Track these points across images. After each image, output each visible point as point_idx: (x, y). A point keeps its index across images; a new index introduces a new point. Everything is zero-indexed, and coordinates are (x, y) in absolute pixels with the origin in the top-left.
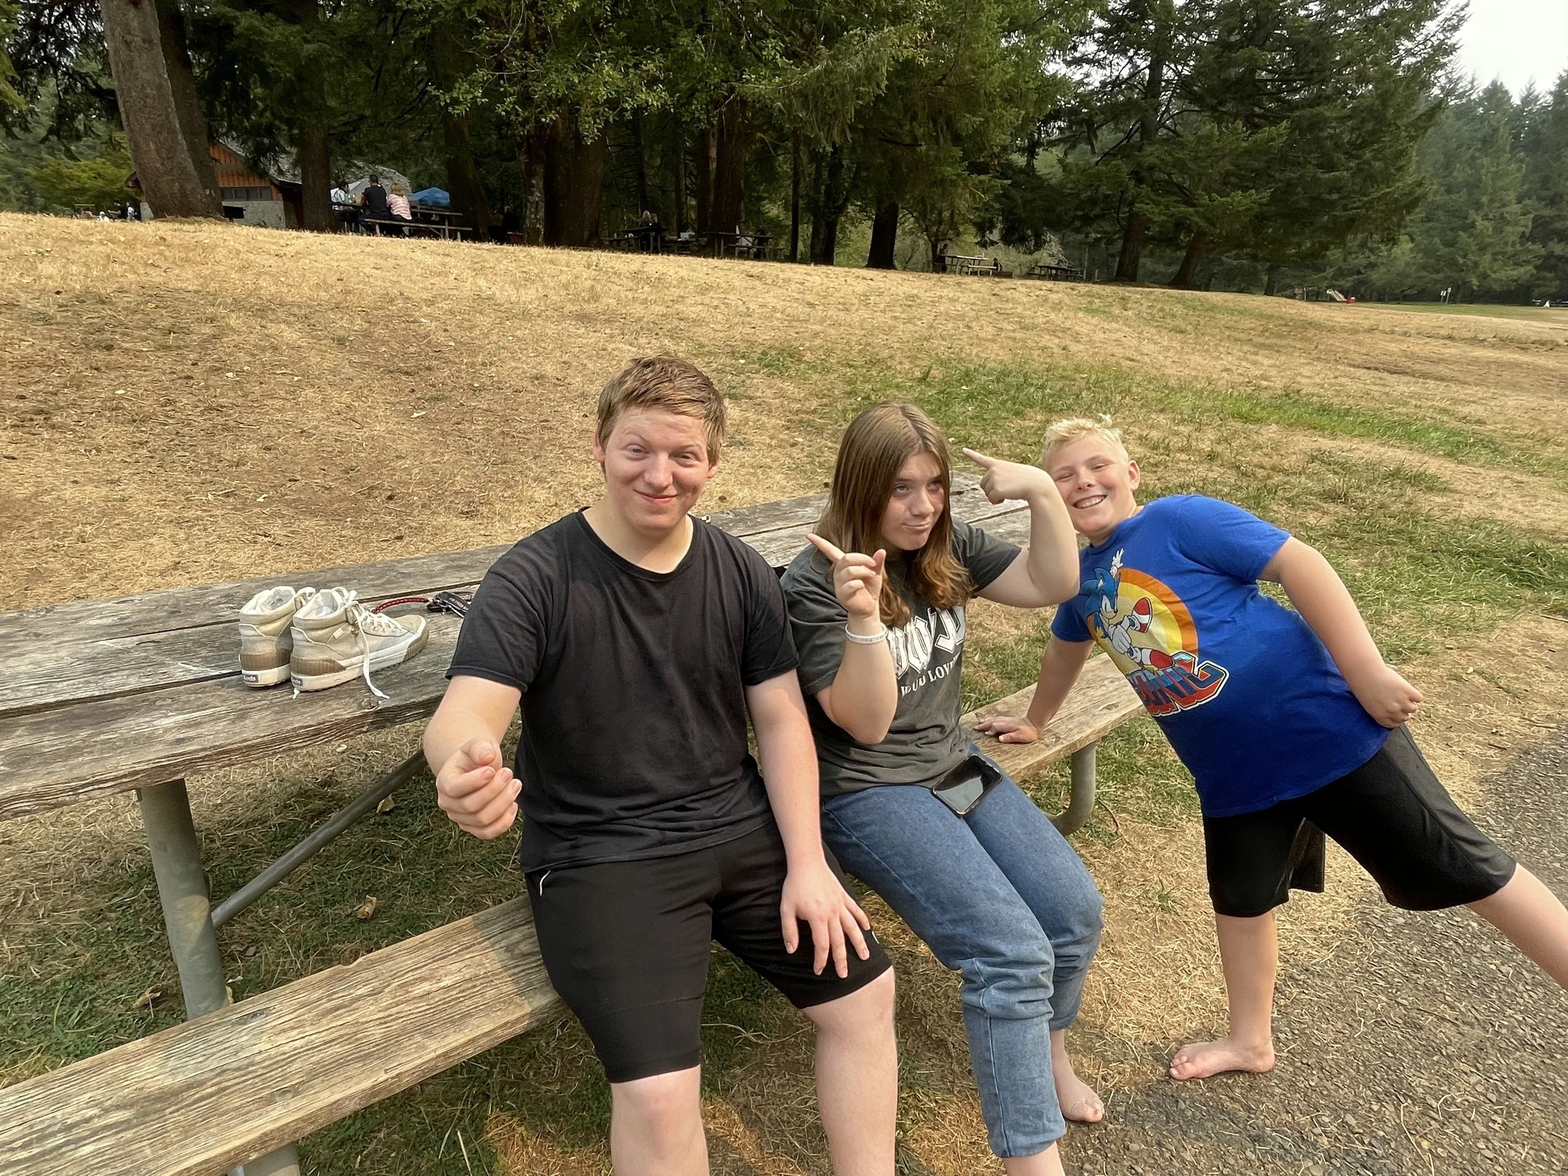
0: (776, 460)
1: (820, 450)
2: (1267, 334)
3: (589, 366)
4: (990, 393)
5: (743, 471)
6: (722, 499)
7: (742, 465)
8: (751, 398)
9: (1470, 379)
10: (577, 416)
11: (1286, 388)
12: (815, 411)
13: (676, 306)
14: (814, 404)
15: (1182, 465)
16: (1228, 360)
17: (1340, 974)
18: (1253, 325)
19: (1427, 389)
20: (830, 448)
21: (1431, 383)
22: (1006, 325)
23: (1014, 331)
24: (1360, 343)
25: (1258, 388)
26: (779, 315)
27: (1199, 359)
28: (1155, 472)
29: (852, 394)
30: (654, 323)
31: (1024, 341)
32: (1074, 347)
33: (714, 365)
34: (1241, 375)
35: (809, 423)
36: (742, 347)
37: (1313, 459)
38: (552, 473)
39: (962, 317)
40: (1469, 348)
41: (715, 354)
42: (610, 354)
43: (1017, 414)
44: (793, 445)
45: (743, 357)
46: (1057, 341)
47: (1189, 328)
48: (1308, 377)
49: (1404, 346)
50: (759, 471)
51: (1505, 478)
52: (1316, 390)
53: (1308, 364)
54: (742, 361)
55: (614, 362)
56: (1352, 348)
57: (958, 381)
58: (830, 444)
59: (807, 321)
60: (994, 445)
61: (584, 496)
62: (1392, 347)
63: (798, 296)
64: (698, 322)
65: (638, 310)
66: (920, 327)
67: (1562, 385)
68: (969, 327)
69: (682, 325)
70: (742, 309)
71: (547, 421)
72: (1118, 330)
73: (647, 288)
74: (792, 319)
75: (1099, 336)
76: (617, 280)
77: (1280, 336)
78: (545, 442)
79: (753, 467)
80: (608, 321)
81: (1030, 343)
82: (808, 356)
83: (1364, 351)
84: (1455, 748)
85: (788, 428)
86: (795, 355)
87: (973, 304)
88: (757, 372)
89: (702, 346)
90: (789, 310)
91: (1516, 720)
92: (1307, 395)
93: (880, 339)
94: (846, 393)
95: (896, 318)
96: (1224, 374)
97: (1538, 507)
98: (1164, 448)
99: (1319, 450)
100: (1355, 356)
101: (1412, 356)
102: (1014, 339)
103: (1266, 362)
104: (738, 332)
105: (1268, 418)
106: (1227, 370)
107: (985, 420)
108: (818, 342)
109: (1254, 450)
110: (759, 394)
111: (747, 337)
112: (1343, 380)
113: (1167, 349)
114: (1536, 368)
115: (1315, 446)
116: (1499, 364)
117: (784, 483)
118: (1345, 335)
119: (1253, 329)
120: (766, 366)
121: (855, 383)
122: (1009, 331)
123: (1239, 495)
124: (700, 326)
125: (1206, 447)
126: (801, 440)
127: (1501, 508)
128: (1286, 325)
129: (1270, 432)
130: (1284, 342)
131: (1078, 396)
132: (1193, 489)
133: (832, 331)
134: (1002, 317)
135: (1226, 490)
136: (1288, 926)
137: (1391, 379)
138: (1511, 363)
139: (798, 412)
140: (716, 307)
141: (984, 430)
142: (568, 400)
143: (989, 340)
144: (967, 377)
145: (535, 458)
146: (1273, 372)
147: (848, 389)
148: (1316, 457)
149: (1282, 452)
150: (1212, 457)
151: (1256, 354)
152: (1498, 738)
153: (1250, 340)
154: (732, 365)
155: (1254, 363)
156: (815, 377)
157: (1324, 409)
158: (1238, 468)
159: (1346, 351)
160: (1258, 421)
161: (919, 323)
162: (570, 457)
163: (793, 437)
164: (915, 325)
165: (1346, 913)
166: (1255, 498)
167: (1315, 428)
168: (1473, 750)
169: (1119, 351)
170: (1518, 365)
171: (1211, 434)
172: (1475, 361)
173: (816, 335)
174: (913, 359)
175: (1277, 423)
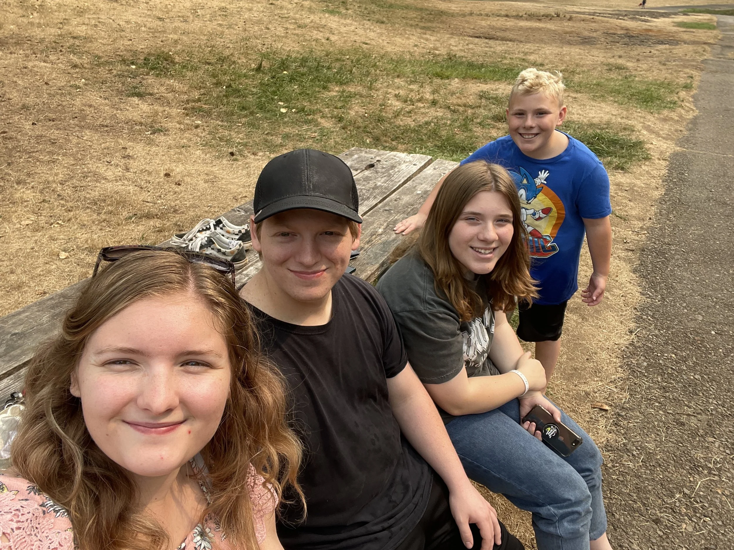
0: (190, 140)
1: (215, 127)
2: (423, 20)
3: (20, 82)
4: (303, 75)
5: (172, 152)
6: (167, 175)
7: (170, 147)
8: (151, 94)
9: (522, 39)
10: (27, 126)
11: (448, 54)
12: (199, 100)
13: (65, 27)
14: (196, 95)
15: (423, 110)
16: (414, 40)
17: (638, 405)
18: (415, 15)
19: (509, 47)
20: (222, 126)
21: (510, 44)
22: (288, 26)
23: (295, 29)
24: (468, 22)
25: (435, 56)
26: (143, 28)
27: (400, 40)
28: (411, 116)
29: (218, 84)
30: (55, 42)
31: (303, 35)
32: (333, 38)
33: (115, 72)
34: (423, 48)
35: (200, 109)
36: (128, 56)
37: (481, 97)
38: (29, 175)
39: (259, 22)
40: (517, 21)
41: (111, 63)
42: (31, 71)
43: (325, 88)
44: (197, 127)
45: (133, 63)
46: (321, 34)
47: (384, 19)
48: (456, 46)
49: (488, 23)
50: (183, 150)
51: (568, 96)
52: (462, 54)
53: (452, 38)
54: (134, 67)
55: (38, 77)
56: (466, 25)
57: (279, 68)
58: (220, 123)
59: (164, 32)
60: (321, 112)
61: (63, 190)
62: (483, 23)
63: (149, 13)
64: (87, 39)
65: (38, 33)
66: (238, 30)
67: (560, 38)
68: (268, 29)
69: (77, 42)
70: (115, 25)
71: (4, 132)
72: (351, 24)
73: (35, 14)
74: (154, 32)
75: (343, 29)
76: (8, 9)
77: (430, 21)
78: (11, 150)
79: (177, 148)
80: (17, 44)
81: (308, 38)
82: (177, 59)
83: (472, 27)
84: (614, 255)
85: (187, 115)
86: (167, 58)
87: (263, 12)
88: (148, 74)
89: (99, 58)
90: (148, 25)
91: (630, 232)
92: (459, 57)
93: (219, 42)
94: (213, 84)
95: (220, 25)
96: (415, 48)
97: (588, 111)
98: (410, 101)
99: (482, 91)
100: (468, 30)
101: (493, 28)
102: (297, 35)
103: (433, 38)
104: (123, 44)
105: (451, 75)
106: (416, 46)
107: (308, 94)
108: (179, 47)
109: (452, 96)
110: (156, 91)
111: (129, 48)
112: (471, 46)
113: (381, 34)
114: (549, 30)
115: (480, 89)
116: (532, 29)
117: (203, 156)
118: (460, 18)
119: (416, 18)
120: (152, 69)
121: (217, 76)
122: (292, 29)
123: (456, 124)
124: (91, 41)
125: (428, 96)
126: (199, 122)
127: (574, 114)
128: (431, 14)
129: (455, 83)
130: (434, 25)
131: (351, 72)
132: (433, 124)
133: (185, 38)
134: (284, 20)
135: (449, 122)
136: (600, 384)
137: (491, 42)
138: (538, 28)
139: (188, 101)
140: (96, 26)
141: (310, 101)
142: (14, 112)
143: (283, 37)
144: (284, 65)
145: (9, 164)
146: (438, 45)
147: (214, 81)
148: (482, 96)
149: (465, 95)
150: (434, 103)
151: (425, 34)
152: (628, 245)
153: (417, 25)
154: (128, 71)
155: (427, 40)
156: (189, 74)
157: (471, 65)
158: (449, 107)
159: (464, 28)
160: (448, 78)
161: (237, 27)
162: (38, 161)
163: (193, 121)
164: (234, 29)
165: (621, 367)
166: (464, 125)
167: (476, 78)
168: (623, 254)
169: (357, 38)
170: (540, 29)
171: (428, 89)
172: (521, 29)
173: (176, 42)
174: (246, 55)
175: (457, 77)
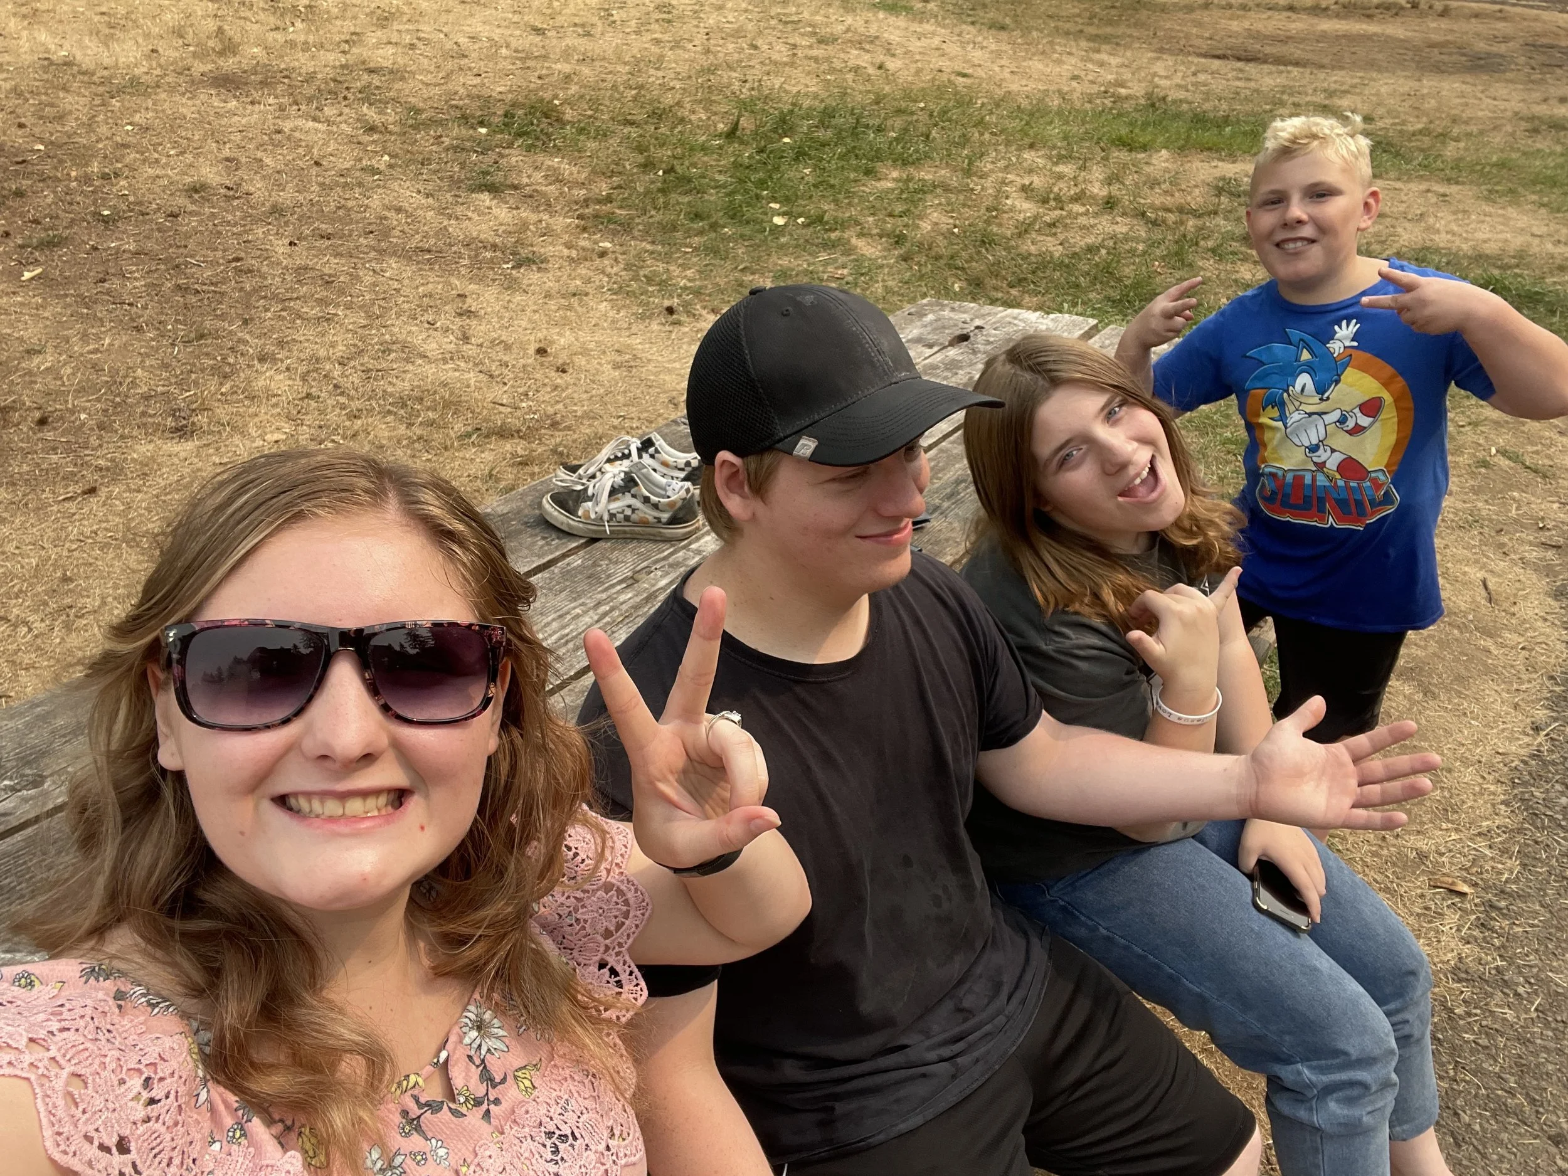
0: (588, 281)
1: (638, 256)
2: (1096, 21)
3: (268, 161)
4: (823, 145)
5: (553, 304)
6: (542, 352)
7: (548, 296)
8: (515, 187)
9: (1326, 61)
10: (280, 247)
11: (1149, 96)
12: (609, 199)
13: (354, 50)
14: (603, 188)
15: (1083, 220)
16: (1071, 65)
17: (1539, 889)
18: (1077, 11)
19: (1294, 79)
20: (652, 253)
21: (1295, 71)
22: (796, 39)
23: (811, 47)
24: (1199, 24)
25: (1118, 99)
26: (504, 51)
27: (1040, 66)
28: (1055, 234)
29: (648, 166)
30: (335, 80)
31: (828, 60)
32: (892, 65)
33: (447, 141)
34: (1093, 82)
35: (611, 218)
36: (474, 109)
37: (1219, 191)
38: (281, 344)
39: (738, 34)
40: (1315, 20)
41: (441, 123)
42: (289, 138)
43: (868, 172)
44: (603, 254)
45: (482, 124)
46: (867, 57)
47: (1008, 21)
48: (1166, 77)
49: (1247, 24)
50: (574, 301)
51: (1428, 191)
52: (1182, 95)
53: (1158, 59)
54: (483, 131)
55: (301, 151)
56: (1194, 31)
57: (775, 130)
58: (649, 247)
59: (545, 57)
60: (857, 223)
61: (343, 375)
62: (1235, 26)
63: (516, 18)
64: (397, 74)
65: (303, 62)
66: (693, 51)
67: (1417, 58)
68: (756, 47)
69: (376, 80)
70: (449, 45)
71: (238, 259)
72: (933, 34)
73: (299, 25)
74: (524, 57)
75: (915, 45)
76: (249, 14)
77: (1110, 22)
78: (249, 294)
79: (563, 296)
80: (264, 83)
81: (838, 64)
82: (569, 114)
83: (1207, 35)
84: (1513, 556)
85: (584, 229)
86: (550, 113)
87: (746, 11)
88: (510, 146)
89: (418, 111)
90: (514, 44)
91: (1556, 506)
92: (1174, 102)
93: (653, 77)
94: (639, 166)
95: (657, 42)
96: (1074, 84)
97: (1473, 226)
98: (1055, 199)
99: (1223, 179)
100: (1197, 42)
101: (1256, 36)
102: (816, 59)
103: (1114, 61)
104: (463, 83)
105: (1154, 141)
106: (1075, 78)
107: (832, 186)
108: (574, 89)
109: (1152, 188)
110: (525, 180)
111: (474, 91)
112: (1202, 77)
113: (998, 54)
114: (1388, 39)
115: (1217, 173)
116: (1350, 38)
117: (611, 314)
118: (1181, 15)
119: (1079, 15)
120: (519, 135)
121: (647, 149)
122: (805, 47)
123: (1158, 252)
124: (402, 79)
125: (1098, 190)
126: (608, 245)
127: (1438, 231)
128: (1113, 7)
129: (1161, 160)
130: (1121, 30)
131: (928, 137)
132: (1103, 251)
133: (586, 70)
134: (790, 27)
135: (1141, 247)
136: (1454, 836)
137: (1251, 69)
138: (1364, 36)
139: (586, 202)
140: (412, 46)
141: (836, 201)
142: (256, 220)
143: (786, 64)
144: (784, 124)
145: (246, 322)
146: (1127, 75)
147: (641, 159)
148: (1222, 188)
149: (1184, 187)
150: (1110, 204)
151: (1098, 51)
152: (1547, 534)
153: (1081, 31)
154: (472, 139)
155: (1101, 64)
156: (592, 145)
157: (1199, 120)
158: (1143, 214)
159: (1187, 37)
160: (1144, 148)
161: (690, 46)
162: (299, 316)
163: (596, 243)
164: (684, 49)
165: (1506, 803)
166: (1177, 254)
167: (1209, 149)
168: (1533, 554)
169: (943, 63)
170: (1368, 37)
171: (1097, 173)
172: (1323, 37)
173: (568, 78)
174: (707, 104)
175: (1167, 148)
